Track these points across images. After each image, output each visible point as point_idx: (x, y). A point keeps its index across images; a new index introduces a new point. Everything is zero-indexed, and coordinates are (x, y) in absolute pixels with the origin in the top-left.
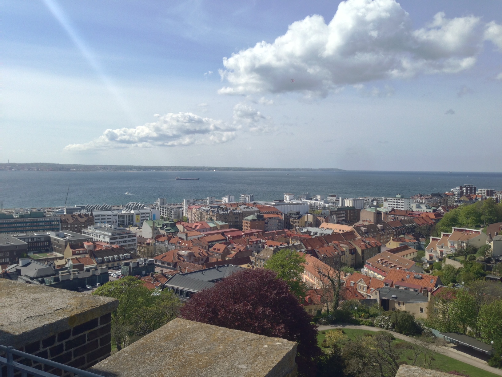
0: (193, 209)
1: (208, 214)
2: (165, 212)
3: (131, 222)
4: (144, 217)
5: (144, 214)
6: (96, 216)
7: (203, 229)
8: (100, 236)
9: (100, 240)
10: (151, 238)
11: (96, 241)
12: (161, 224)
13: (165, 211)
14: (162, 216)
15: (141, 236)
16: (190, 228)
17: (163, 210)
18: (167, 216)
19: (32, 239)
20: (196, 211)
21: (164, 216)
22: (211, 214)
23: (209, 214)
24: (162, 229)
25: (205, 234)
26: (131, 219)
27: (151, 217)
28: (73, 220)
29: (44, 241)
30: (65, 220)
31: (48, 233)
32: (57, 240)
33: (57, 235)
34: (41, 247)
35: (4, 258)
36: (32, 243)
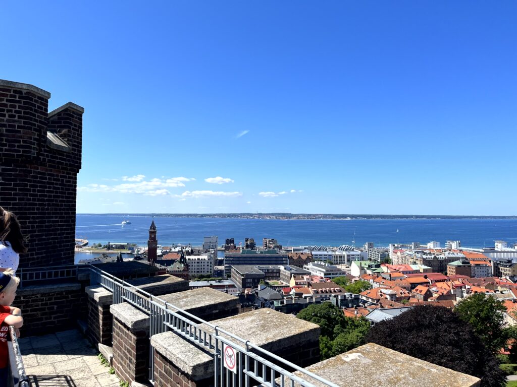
0: (398, 253)
1: (412, 258)
2: (372, 254)
3: (343, 262)
4: (353, 258)
5: (354, 255)
6: (314, 255)
7: (407, 272)
8: (316, 271)
10: (358, 276)
11: (314, 276)
12: (368, 265)
15: (350, 274)
16: (394, 269)
18: (374, 258)
19: (268, 270)
20: (400, 255)
22: (415, 258)
24: (368, 269)
25: (408, 276)
26: (343, 259)
28: (297, 258)
29: (276, 273)
30: (291, 257)
31: (279, 267)
32: (285, 272)
33: (285, 269)
34: (274, 277)
35: (249, 283)
36: (268, 273)
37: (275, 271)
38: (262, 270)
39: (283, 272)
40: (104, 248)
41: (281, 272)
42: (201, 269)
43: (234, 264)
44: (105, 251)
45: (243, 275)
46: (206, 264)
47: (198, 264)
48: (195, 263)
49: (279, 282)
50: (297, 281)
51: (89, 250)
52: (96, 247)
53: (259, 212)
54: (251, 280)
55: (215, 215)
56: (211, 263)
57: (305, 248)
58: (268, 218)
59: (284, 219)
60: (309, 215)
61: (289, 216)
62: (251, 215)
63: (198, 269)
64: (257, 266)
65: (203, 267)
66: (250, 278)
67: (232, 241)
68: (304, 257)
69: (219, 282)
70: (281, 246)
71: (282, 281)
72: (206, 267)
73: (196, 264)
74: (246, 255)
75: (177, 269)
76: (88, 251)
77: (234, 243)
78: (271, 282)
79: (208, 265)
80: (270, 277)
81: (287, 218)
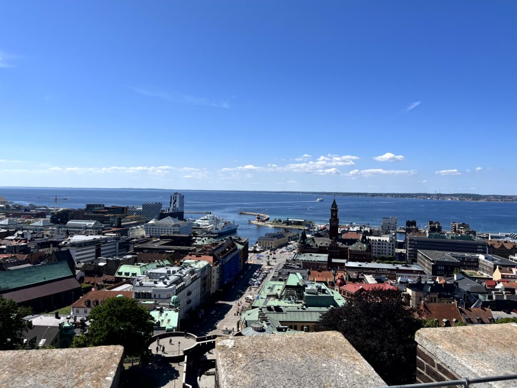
28: (499, 246)
29: (474, 262)
30: (492, 245)
31: (477, 255)
32: (487, 262)
33: (486, 258)
34: (470, 266)
35: (441, 270)
36: (464, 261)
37: (472, 260)
38: (456, 258)
39: (483, 261)
40: (284, 223)
41: (480, 262)
42: (383, 250)
43: (419, 249)
44: (285, 226)
45: (433, 261)
46: (387, 246)
47: (380, 245)
48: (375, 244)
49: (478, 273)
50: (503, 274)
51: (271, 224)
52: (277, 222)
53: (438, 192)
54: (443, 268)
55: (386, 195)
56: (393, 245)
57: (507, 236)
58: (450, 200)
59: (470, 200)
60: (503, 197)
61: (477, 197)
62: (429, 195)
63: (379, 250)
64: (450, 253)
65: (384, 249)
66: (443, 266)
67: (414, 223)
68: (508, 247)
69: (406, 266)
70: (475, 232)
71: (481, 272)
72: (387, 249)
73: (377, 245)
74: (433, 239)
75: (360, 249)
76: (270, 226)
77: (415, 226)
78: (467, 272)
79: (390, 248)
80: (465, 266)
81: (473, 200)
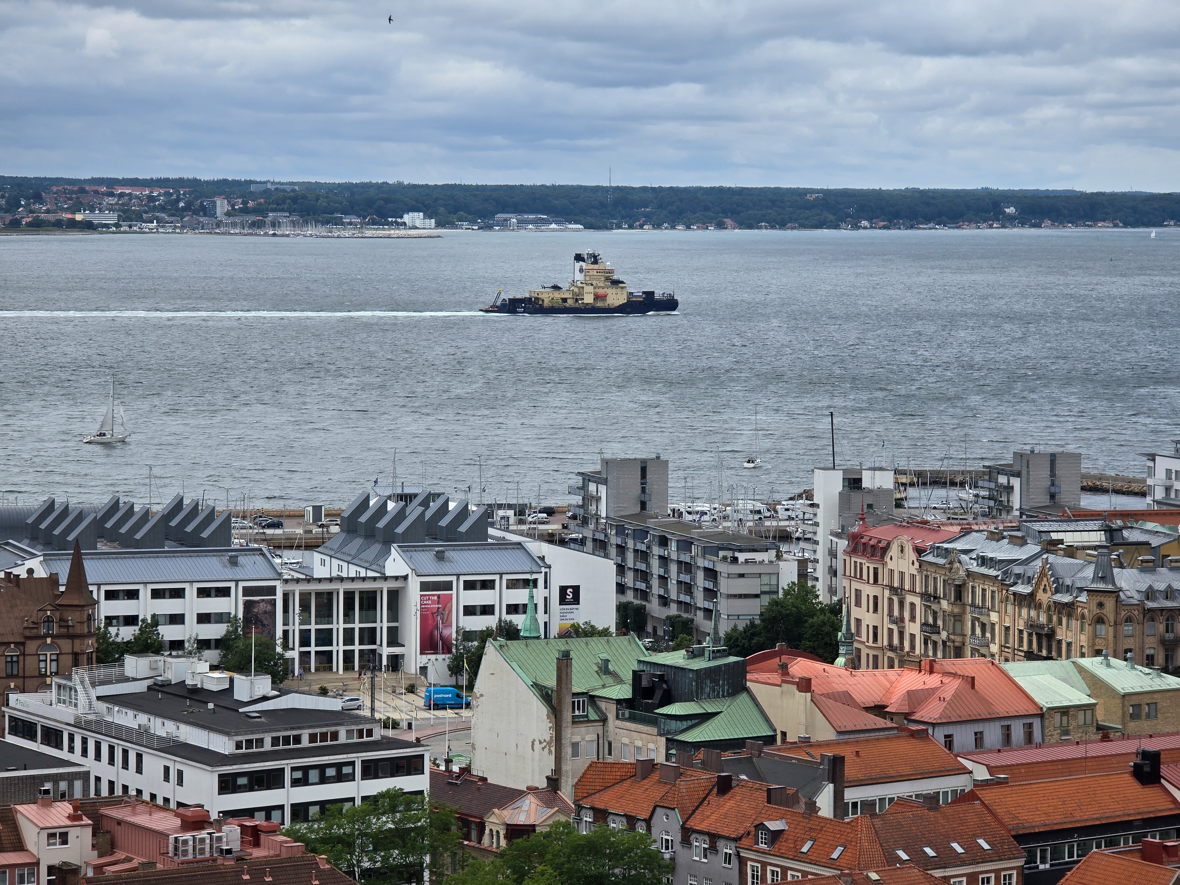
0: (894, 551)
1: (1021, 600)
2: (656, 569)
3: (386, 651)
4: (487, 610)
5: (487, 585)
6: (111, 595)
7: (978, 728)
8: (139, 756)
9: (139, 792)
10: (542, 784)
11: (113, 801)
12: (628, 677)
13: (655, 563)
14: (637, 602)
15: (466, 770)
16: (867, 709)
17: (643, 556)
18: (673, 610)
20: (914, 570)
21: (654, 607)
22: (1043, 597)
23: (1032, 595)
24: (632, 719)
25: (991, 769)
26: (383, 624)
27: (541, 617)
